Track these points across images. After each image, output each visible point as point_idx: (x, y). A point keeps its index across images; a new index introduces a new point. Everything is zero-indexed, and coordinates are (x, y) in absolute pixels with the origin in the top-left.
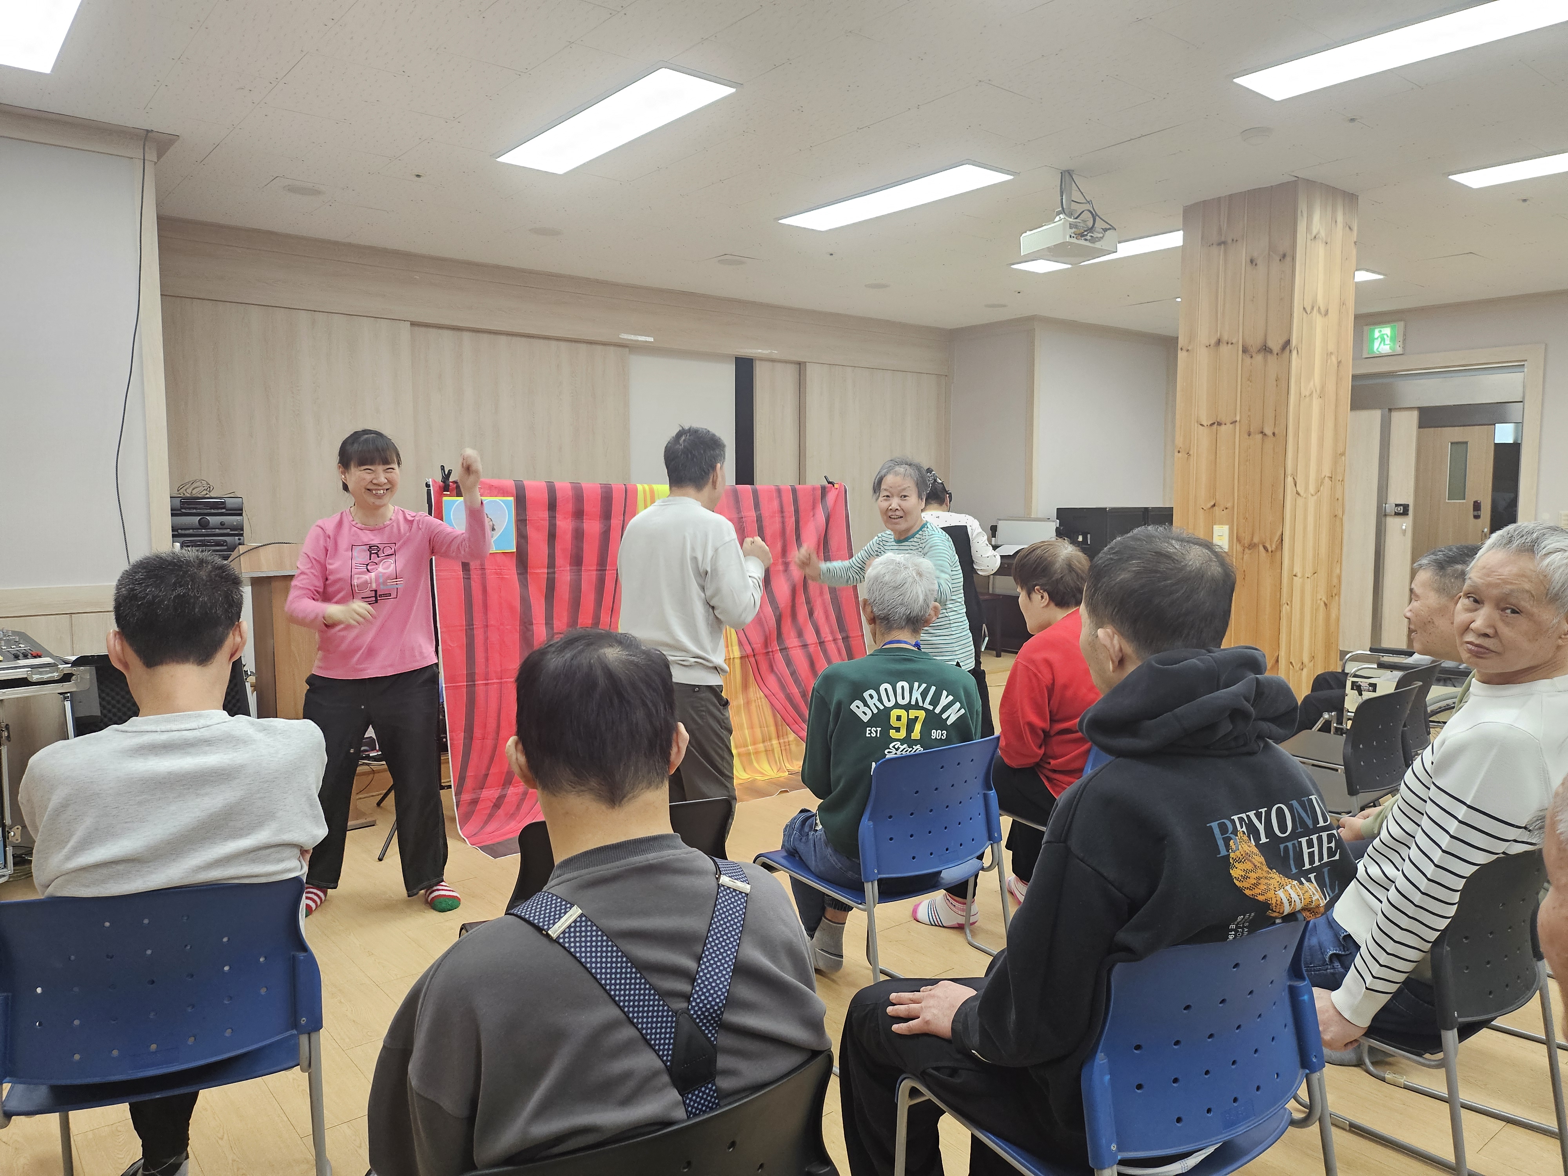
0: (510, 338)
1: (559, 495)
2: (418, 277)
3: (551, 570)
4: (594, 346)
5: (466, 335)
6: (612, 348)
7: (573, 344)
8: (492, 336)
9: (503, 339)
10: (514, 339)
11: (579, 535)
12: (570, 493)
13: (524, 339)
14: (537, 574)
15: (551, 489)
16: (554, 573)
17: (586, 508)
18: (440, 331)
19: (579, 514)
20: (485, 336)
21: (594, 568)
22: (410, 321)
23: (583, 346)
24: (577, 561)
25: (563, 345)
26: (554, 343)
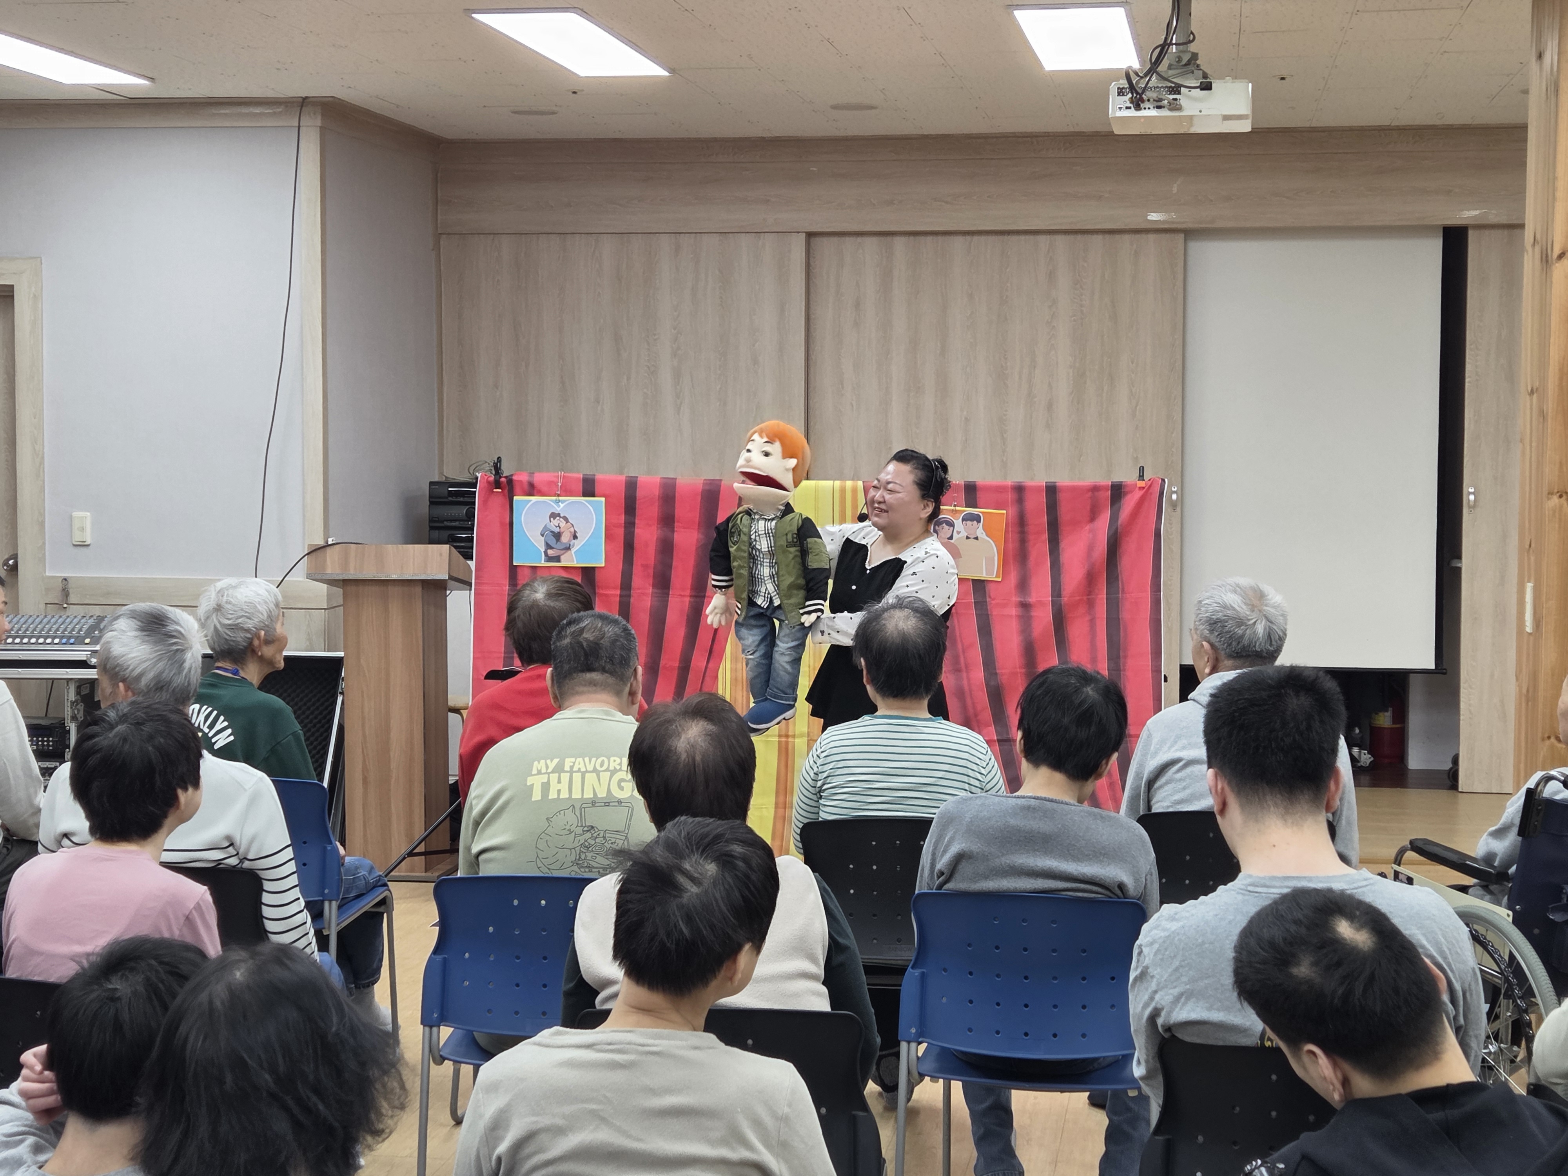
0: (968, 238)
1: (639, 494)
2: (815, 169)
3: (625, 593)
4: (1117, 237)
5: (899, 243)
6: (1152, 237)
7: (1079, 237)
8: (940, 239)
9: (958, 242)
10: (976, 238)
11: (666, 548)
12: (657, 493)
13: (991, 239)
14: (606, 595)
15: (631, 485)
16: (629, 596)
17: (679, 512)
18: (859, 239)
19: (668, 520)
20: (929, 239)
21: (688, 592)
22: (806, 233)
23: (1098, 239)
24: (663, 582)
25: (1060, 239)
26: (1042, 238)
